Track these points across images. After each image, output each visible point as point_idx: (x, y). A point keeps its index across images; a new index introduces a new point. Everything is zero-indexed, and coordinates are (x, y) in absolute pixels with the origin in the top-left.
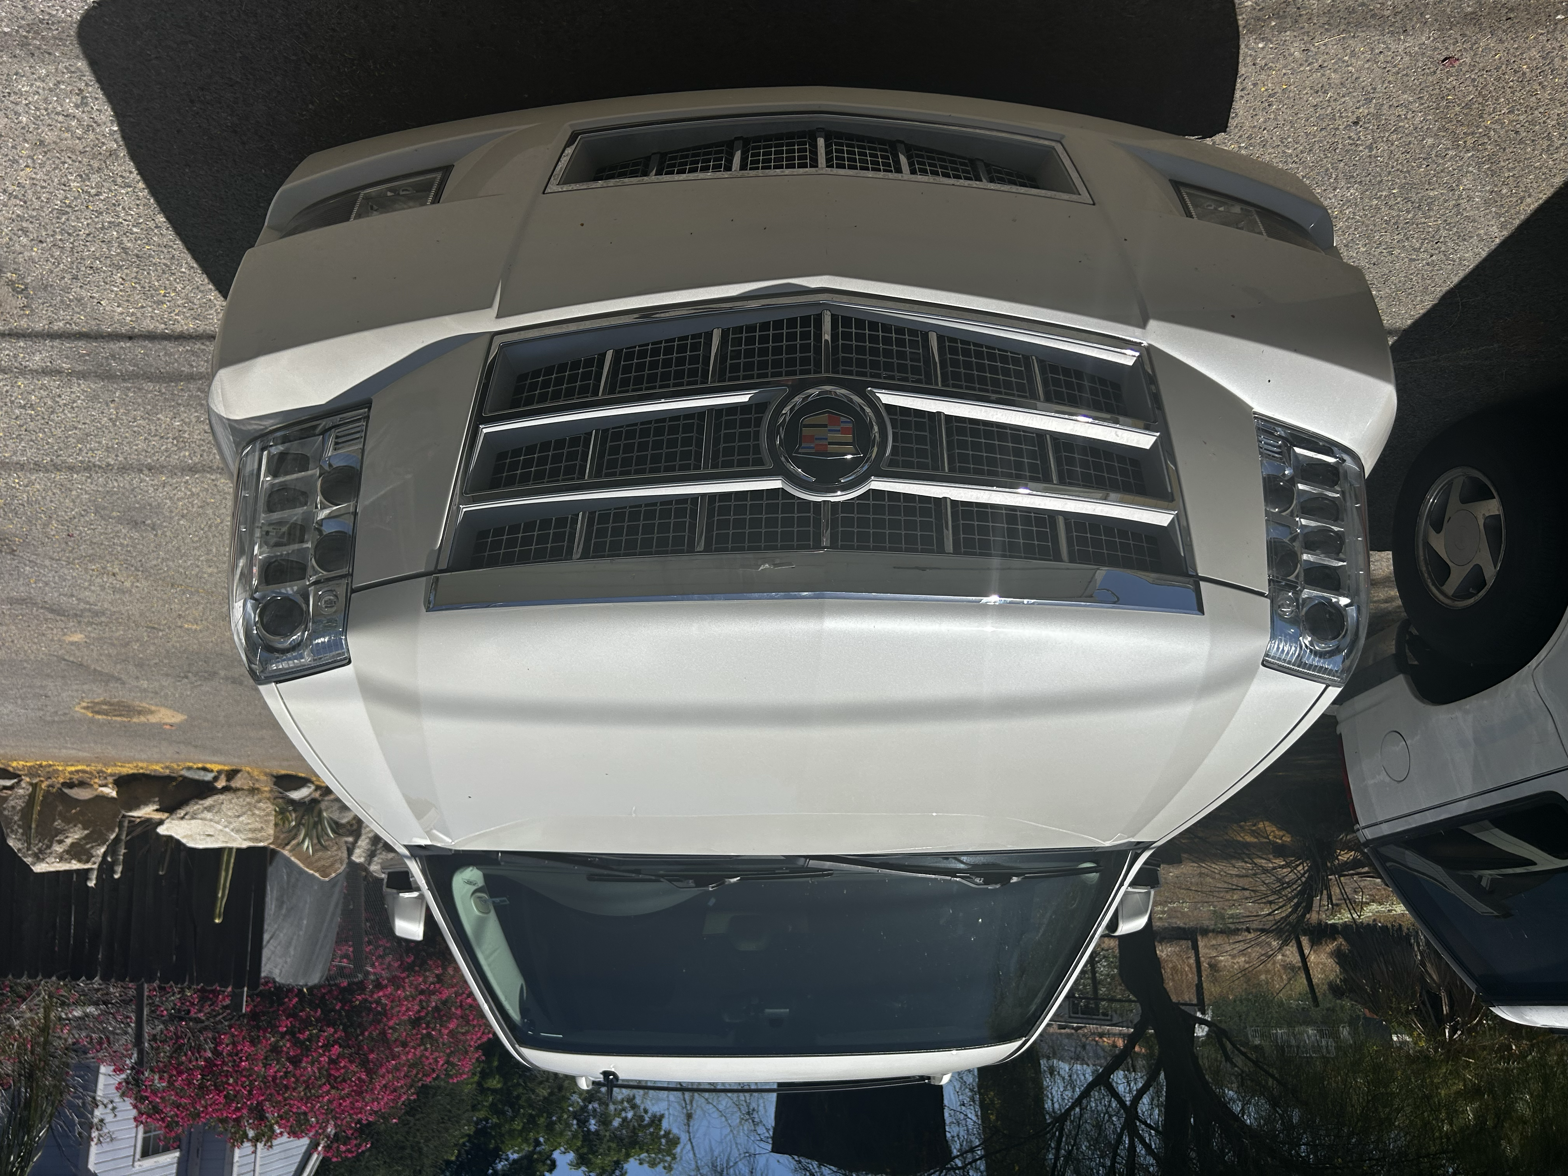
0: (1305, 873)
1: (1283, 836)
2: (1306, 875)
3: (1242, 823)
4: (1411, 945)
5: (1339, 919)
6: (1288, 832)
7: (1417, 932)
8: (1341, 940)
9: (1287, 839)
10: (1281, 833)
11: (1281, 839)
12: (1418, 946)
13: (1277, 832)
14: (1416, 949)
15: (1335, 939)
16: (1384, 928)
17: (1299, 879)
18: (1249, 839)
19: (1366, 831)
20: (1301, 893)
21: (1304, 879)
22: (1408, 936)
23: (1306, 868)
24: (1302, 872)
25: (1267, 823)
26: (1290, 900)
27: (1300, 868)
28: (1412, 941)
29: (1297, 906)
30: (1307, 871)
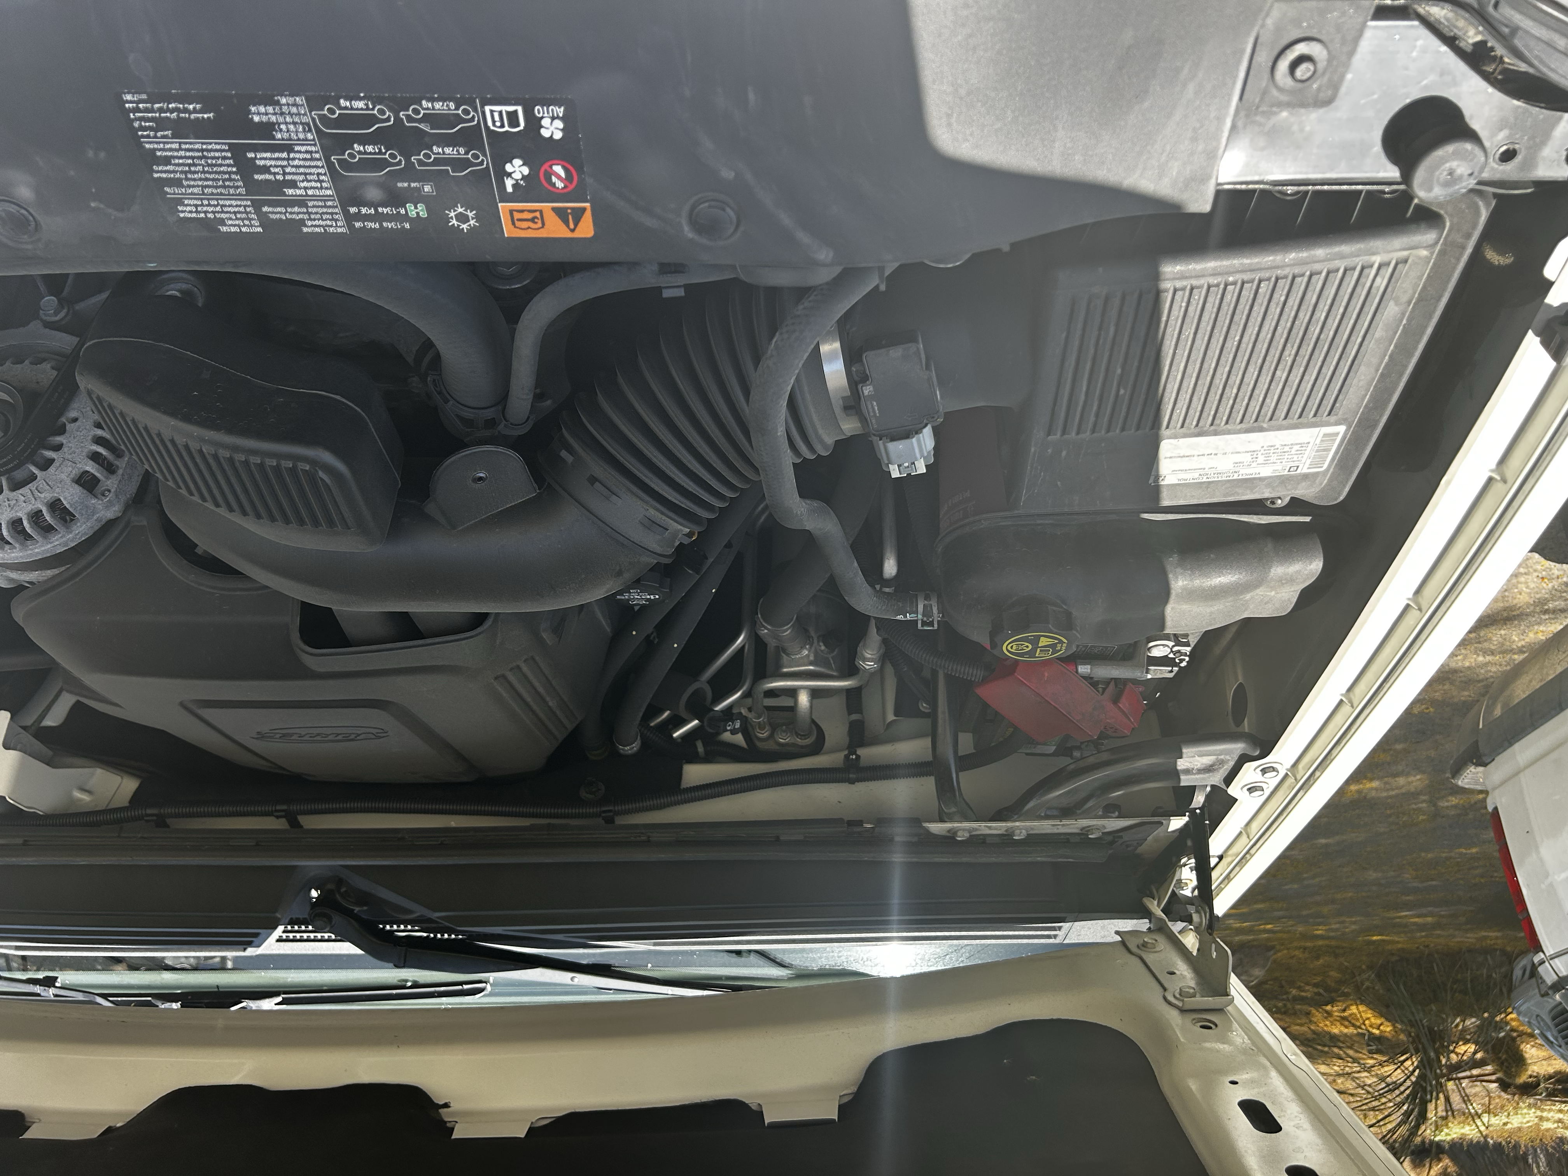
0: (1414, 1071)
1: (1381, 1024)
2: (1416, 1073)
3: (1329, 1008)
4: (1529, 1166)
5: (1447, 1134)
6: (1388, 1020)
7: (1535, 1150)
8: (1446, 1161)
9: (1387, 1028)
10: (1379, 1022)
11: (1378, 1029)
12: (1538, 1167)
13: (1373, 1020)
14: (1536, 1171)
15: (1440, 1160)
16: (1498, 1146)
17: (1408, 1077)
18: (1336, 1030)
19: (1558, 963)
20: (1412, 1097)
21: (1413, 1079)
22: (1526, 1155)
23: (1415, 1064)
24: (1411, 1069)
25: (1362, 1008)
26: (1399, 1105)
27: (1409, 1063)
28: (1530, 1161)
29: (1408, 1114)
30: (1417, 1067)
